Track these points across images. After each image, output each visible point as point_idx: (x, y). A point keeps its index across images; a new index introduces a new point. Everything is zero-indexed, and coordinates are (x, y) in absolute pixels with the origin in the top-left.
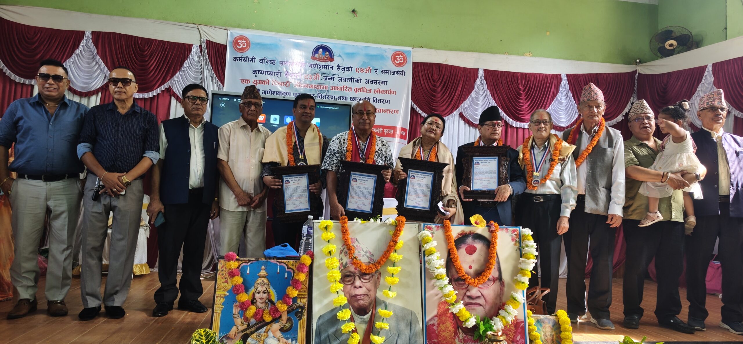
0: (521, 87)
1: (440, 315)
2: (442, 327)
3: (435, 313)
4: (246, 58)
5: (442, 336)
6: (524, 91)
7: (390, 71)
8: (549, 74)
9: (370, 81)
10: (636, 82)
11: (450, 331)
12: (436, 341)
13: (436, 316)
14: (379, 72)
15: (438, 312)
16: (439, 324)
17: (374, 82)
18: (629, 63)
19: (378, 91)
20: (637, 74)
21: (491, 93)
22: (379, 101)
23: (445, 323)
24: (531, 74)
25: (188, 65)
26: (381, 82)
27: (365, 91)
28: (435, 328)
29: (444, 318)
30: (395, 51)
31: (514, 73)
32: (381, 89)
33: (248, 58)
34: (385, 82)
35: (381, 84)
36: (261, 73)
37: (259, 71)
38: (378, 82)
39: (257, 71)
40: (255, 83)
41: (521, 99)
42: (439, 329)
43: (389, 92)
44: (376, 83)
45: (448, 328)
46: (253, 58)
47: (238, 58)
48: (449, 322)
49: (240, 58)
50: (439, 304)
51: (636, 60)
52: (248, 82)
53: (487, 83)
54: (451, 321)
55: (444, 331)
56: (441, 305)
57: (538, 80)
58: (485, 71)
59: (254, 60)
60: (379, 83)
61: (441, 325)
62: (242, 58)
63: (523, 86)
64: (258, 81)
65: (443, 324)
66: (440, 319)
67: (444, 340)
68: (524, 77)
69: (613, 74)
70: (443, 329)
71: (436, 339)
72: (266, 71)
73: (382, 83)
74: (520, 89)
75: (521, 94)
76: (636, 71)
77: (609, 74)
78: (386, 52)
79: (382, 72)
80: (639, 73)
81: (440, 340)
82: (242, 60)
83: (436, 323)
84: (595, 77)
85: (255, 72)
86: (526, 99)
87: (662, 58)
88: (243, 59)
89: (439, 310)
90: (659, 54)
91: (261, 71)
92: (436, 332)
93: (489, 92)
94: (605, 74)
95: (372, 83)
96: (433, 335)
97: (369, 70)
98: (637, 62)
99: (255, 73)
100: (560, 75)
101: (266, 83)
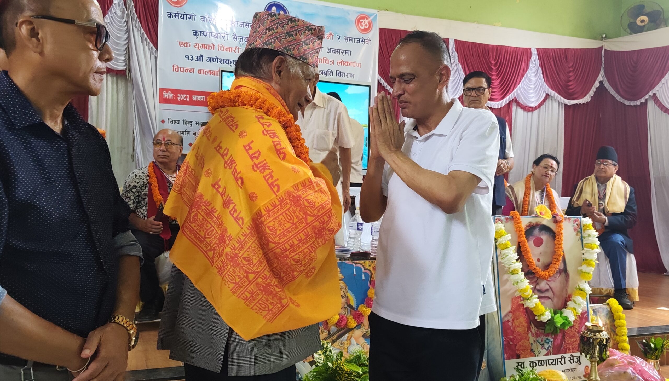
0: (493, 62)
1: (514, 311)
2: (517, 323)
3: (509, 309)
4: (184, 15)
5: (517, 332)
6: (495, 65)
7: (354, 38)
8: (520, 48)
9: (332, 50)
10: (603, 59)
11: (523, 326)
12: (511, 337)
13: (510, 312)
14: (343, 38)
15: (512, 308)
16: (513, 320)
17: (337, 52)
18: (595, 38)
19: (342, 63)
20: (603, 50)
21: (462, 67)
22: (343, 75)
23: (519, 318)
24: (502, 47)
25: (109, 21)
26: (344, 52)
27: (327, 62)
28: (510, 324)
29: (517, 313)
30: (360, 14)
31: (485, 45)
32: (345, 60)
33: (187, 15)
34: (349, 52)
35: (344, 53)
36: (204, 34)
37: (201, 32)
38: (341, 51)
39: (199, 33)
40: (197, 47)
41: (492, 75)
42: (514, 325)
43: (354, 64)
44: (339, 52)
45: (522, 323)
46: (192, 15)
47: (174, 15)
48: (522, 317)
49: (175, 14)
50: (512, 299)
51: (602, 36)
52: (188, 45)
53: (458, 56)
54: (524, 316)
55: (518, 327)
56: (514, 300)
57: (509, 53)
58: (457, 42)
59: (193, 17)
60: (342, 53)
61: (515, 321)
62: (178, 14)
63: (494, 61)
64: (200, 45)
65: (517, 320)
66: (514, 314)
67: (519, 335)
68: (495, 50)
69: (581, 49)
70: (517, 324)
71: (511, 335)
72: (209, 33)
73: (346, 53)
74: (491, 63)
75: (492, 69)
76: (602, 47)
77: (577, 49)
78: (349, 14)
79: (345, 39)
80: (605, 50)
81: (515, 336)
82: (178, 16)
83: (511, 319)
84: (564, 51)
85: (196, 33)
86: (497, 75)
87: (631, 34)
88: (180, 15)
89: (512, 305)
90: (628, 30)
91: (204, 32)
92: (512, 328)
93: (460, 66)
94: (573, 49)
95: (335, 53)
96: (509, 331)
97: (331, 36)
98: (602, 38)
99: (196, 35)
100: (530, 49)
101: (210, 48)
